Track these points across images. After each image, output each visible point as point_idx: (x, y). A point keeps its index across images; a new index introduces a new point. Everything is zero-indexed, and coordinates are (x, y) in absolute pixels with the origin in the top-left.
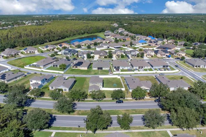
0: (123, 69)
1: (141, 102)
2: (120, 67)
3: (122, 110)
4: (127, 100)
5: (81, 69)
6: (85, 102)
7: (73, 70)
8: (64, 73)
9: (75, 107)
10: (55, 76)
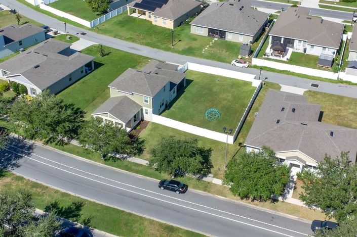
0: (305, 50)
1: (253, 210)
2: (296, 42)
3: (152, 222)
4: (207, 187)
5: (154, 23)
6: (64, 150)
7: (127, 22)
8: (91, 29)
9: (20, 161)
10: (56, 33)
